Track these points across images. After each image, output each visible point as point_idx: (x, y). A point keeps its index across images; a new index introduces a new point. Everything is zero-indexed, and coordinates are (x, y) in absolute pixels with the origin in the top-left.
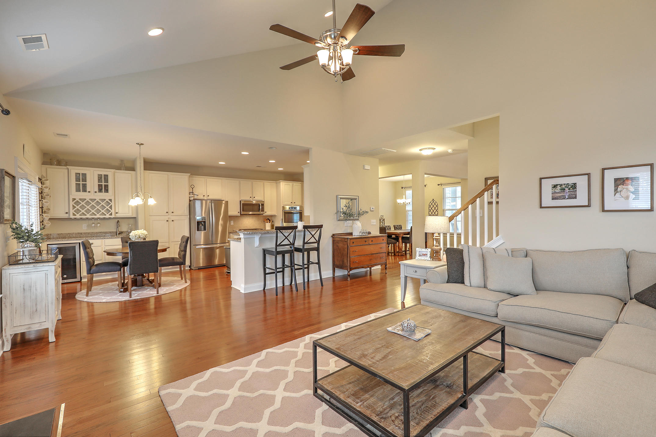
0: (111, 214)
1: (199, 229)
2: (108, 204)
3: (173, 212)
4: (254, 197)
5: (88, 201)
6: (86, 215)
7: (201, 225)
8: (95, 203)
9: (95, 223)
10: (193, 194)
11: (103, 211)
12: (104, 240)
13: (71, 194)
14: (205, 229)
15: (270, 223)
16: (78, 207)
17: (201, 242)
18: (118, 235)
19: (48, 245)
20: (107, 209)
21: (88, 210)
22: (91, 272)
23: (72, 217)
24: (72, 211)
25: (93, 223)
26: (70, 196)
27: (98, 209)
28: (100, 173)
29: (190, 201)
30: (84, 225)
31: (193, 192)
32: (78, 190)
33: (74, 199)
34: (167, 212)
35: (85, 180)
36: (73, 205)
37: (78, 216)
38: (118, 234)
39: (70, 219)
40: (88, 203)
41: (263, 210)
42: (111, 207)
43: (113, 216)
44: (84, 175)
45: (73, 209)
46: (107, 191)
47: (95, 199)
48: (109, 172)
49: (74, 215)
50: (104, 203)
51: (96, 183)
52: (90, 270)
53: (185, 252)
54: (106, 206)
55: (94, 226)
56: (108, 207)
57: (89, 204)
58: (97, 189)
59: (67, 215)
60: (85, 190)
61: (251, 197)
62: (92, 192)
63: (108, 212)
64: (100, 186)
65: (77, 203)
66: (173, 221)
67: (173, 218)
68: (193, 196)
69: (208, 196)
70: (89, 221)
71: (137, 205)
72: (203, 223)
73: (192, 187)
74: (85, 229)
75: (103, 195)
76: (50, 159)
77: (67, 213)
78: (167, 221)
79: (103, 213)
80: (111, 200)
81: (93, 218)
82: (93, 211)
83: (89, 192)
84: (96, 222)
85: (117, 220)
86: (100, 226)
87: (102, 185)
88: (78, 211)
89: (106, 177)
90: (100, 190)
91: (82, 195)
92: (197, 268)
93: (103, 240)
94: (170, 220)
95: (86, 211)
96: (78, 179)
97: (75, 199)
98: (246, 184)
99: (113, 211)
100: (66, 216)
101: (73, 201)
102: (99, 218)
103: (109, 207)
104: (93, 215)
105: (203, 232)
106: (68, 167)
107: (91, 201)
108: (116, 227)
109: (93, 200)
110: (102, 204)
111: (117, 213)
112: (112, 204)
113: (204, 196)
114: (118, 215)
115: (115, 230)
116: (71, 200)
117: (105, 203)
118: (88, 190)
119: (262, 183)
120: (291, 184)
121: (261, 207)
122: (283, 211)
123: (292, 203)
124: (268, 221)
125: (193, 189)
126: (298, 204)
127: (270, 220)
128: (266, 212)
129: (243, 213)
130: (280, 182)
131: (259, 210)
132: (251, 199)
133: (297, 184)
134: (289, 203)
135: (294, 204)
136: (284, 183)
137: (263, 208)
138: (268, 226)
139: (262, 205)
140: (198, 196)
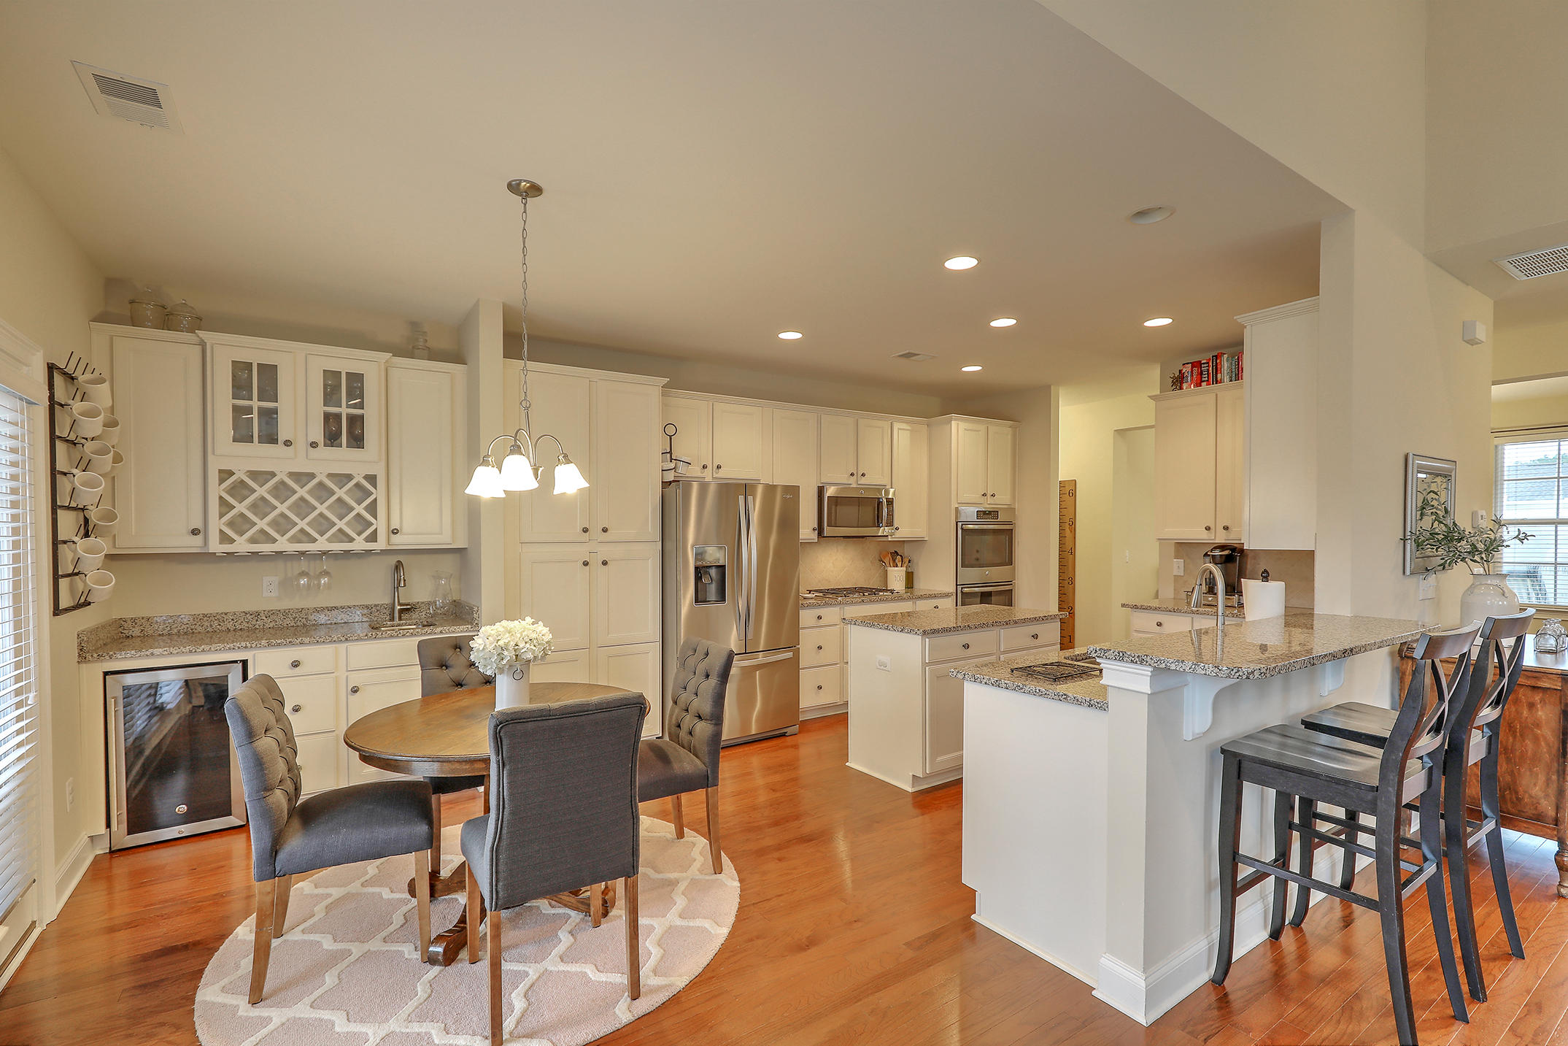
0: (373, 538)
1: (704, 595)
2: (359, 494)
3: (605, 530)
4: (863, 475)
5: (283, 483)
6: (274, 541)
7: (707, 580)
8: (310, 492)
9: (311, 573)
10: (671, 459)
11: (341, 524)
12: (346, 645)
13: (213, 454)
14: (722, 597)
15: (904, 568)
16: (241, 507)
18: (397, 621)
19: (106, 674)
20: (358, 515)
21: (282, 520)
22: (278, 869)
23: (216, 546)
24: (216, 524)
25: (303, 574)
26: (210, 457)
27: (321, 515)
28: (334, 365)
29: (664, 484)
30: (266, 580)
31: (672, 453)
32: (242, 436)
33: (225, 474)
34: (585, 530)
35: (269, 390)
36: (221, 498)
37: (241, 545)
38: (397, 615)
39: (211, 558)
40: (282, 491)
41: (890, 523)
42: (372, 509)
43: (381, 544)
44: (269, 372)
45: (221, 516)
46: (357, 440)
47: (312, 476)
48: (367, 363)
49: (225, 538)
50: (346, 493)
51: (318, 409)
52: (274, 851)
53: (716, 725)
54: (353, 504)
55: (308, 587)
56: (360, 509)
57: (289, 493)
58: (317, 433)
59: (198, 540)
60: (271, 438)
61: (852, 475)
62: (301, 444)
63: (360, 528)
64: (331, 421)
65: (240, 490)
66: (605, 563)
67: (604, 552)
68: (672, 465)
69: (719, 467)
70: (289, 564)
71: (503, 495)
72: (713, 571)
73: (671, 430)
74: (273, 594)
75: (343, 459)
76: (132, 302)
77: (195, 532)
78: (586, 564)
79: (340, 530)
80: (372, 479)
81: (303, 553)
82: (302, 524)
83: (288, 443)
84: (314, 567)
85: (393, 560)
86: (328, 586)
87: (338, 416)
88: (240, 524)
89: (356, 381)
90: (332, 438)
91: (256, 456)
93: (342, 647)
94: (596, 562)
95: (274, 524)
96: (240, 387)
97: (231, 473)
98: (839, 423)
99: (380, 525)
100: (194, 544)
101: (222, 481)
102: (325, 553)
103: (366, 509)
104: (304, 538)
105: (714, 608)
106: (201, 333)
107: (297, 481)
108: (390, 587)
109: (304, 479)
110: (341, 493)
111: (395, 532)
112: (379, 494)
113: (705, 467)
114: (400, 541)
115: (386, 600)
116: (213, 477)
117: (350, 490)
118: (282, 436)
119: (886, 425)
120: (982, 428)
121: (885, 510)
122: (957, 523)
123: (984, 495)
124: (897, 561)
125: (670, 437)
126: (1002, 499)
127: (901, 556)
128: (897, 529)
129: (827, 531)
130: (949, 422)
131: (877, 522)
132: (852, 481)
133: (1000, 430)
134: (976, 497)
135: (990, 500)
136: (963, 425)
137: (891, 514)
138: (896, 577)
139: (890, 502)
140: (690, 467)
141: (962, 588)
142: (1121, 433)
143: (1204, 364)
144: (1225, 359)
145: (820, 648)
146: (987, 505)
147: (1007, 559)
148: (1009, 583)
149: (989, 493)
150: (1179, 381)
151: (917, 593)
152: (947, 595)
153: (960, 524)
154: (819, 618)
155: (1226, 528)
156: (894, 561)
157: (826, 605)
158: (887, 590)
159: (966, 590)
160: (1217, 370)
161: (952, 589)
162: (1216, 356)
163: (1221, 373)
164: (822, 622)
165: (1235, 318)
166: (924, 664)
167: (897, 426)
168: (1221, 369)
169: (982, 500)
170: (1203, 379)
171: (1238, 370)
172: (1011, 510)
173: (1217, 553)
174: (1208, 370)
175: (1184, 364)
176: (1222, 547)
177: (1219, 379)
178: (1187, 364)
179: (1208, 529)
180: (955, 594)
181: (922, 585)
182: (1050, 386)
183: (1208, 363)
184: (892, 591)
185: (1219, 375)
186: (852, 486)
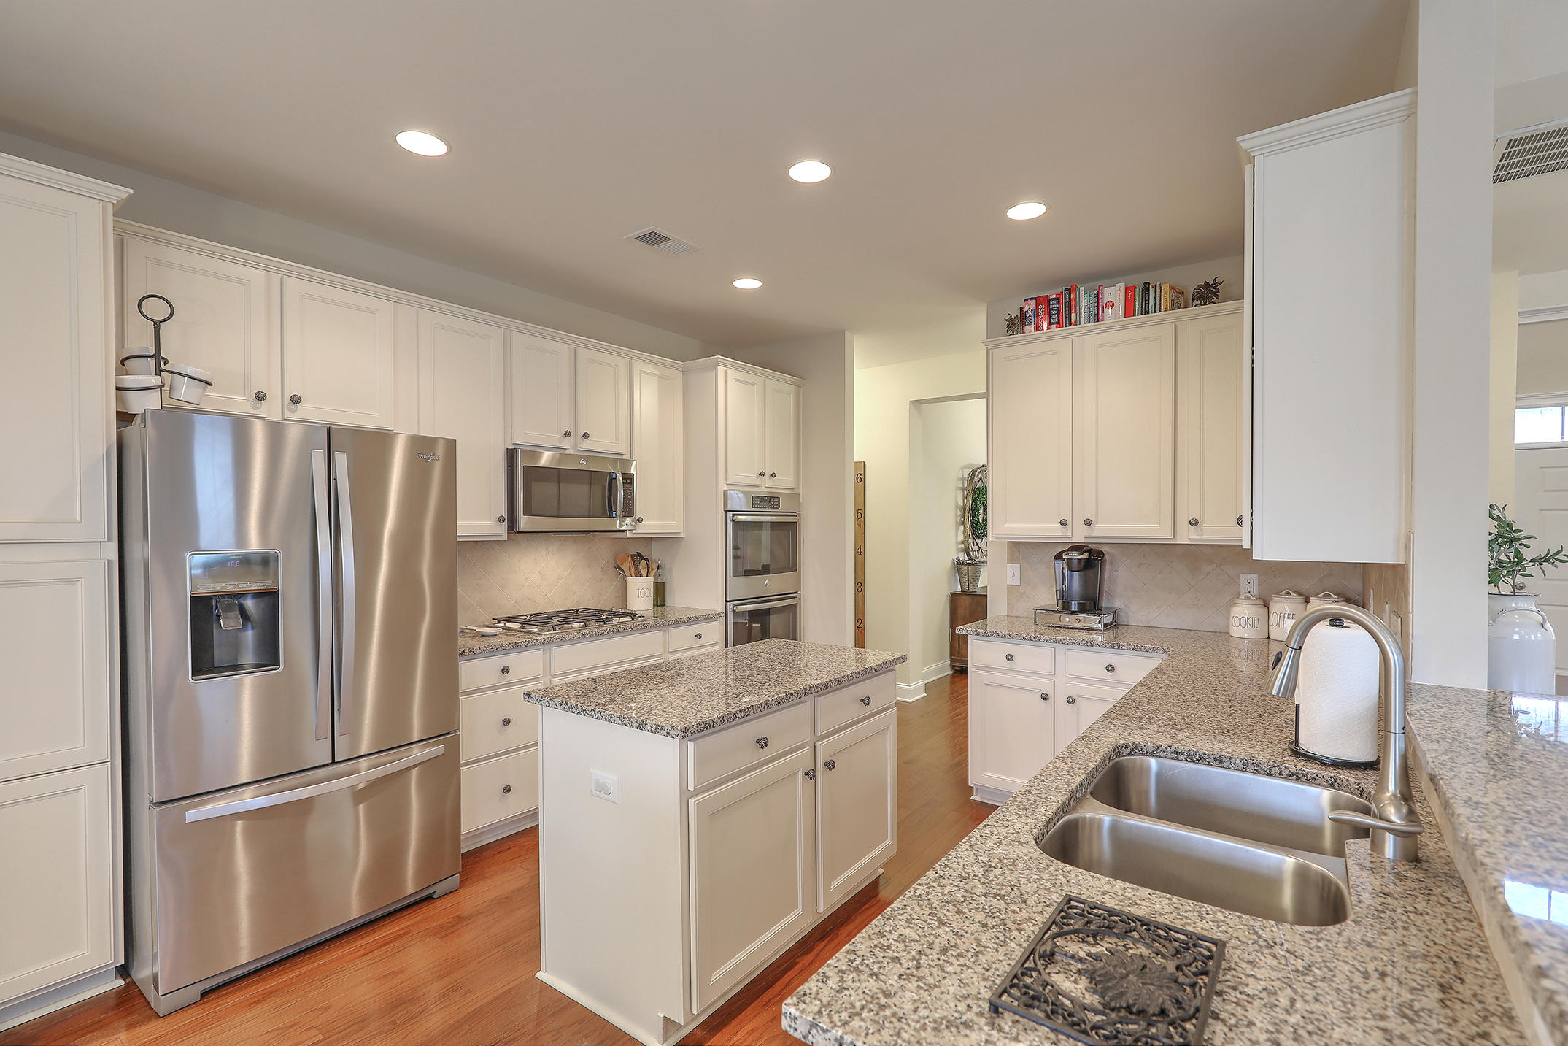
1: (219, 655)
4: (585, 436)
7: (229, 623)
10: (156, 370)
14: (270, 654)
15: (651, 578)
17: (231, 761)
29: (125, 418)
31: (157, 356)
41: (629, 512)
61: (567, 434)
68: (155, 381)
69: (295, 400)
72: (249, 603)
73: (156, 309)
92: (194, 993)
105: (248, 682)
113: (260, 397)
119: (622, 363)
120: (758, 380)
121: (621, 493)
122: (726, 512)
123: (762, 474)
124: (640, 567)
125: (157, 325)
126: (784, 482)
127: (646, 559)
128: (640, 520)
129: (524, 522)
130: (714, 367)
131: (609, 510)
132: (567, 443)
133: (781, 386)
134: (749, 477)
135: (769, 482)
136: (732, 373)
137: (629, 498)
138: (639, 594)
139: (629, 479)
140: (209, 392)
141: (734, 605)
142: (917, 404)
143: (1053, 299)
144: (1082, 293)
145: (507, 722)
146: (764, 488)
147: (791, 563)
148: (792, 595)
149: (768, 473)
150: (1017, 324)
151: (672, 616)
152: (712, 617)
153: (730, 514)
154: (506, 671)
155: (1088, 523)
156: (637, 567)
157: (518, 647)
158: (624, 615)
159: (739, 608)
160: (1070, 308)
161: (720, 607)
162: (1069, 289)
163: (1076, 312)
164: (510, 678)
165: (1238, 139)
166: (686, 795)
167: (638, 366)
168: (1076, 307)
169: (758, 481)
170: (1052, 321)
171: (1098, 309)
172: (795, 496)
173: (1075, 556)
174: (1059, 308)
175: (1025, 301)
176: (1078, 548)
177: (1073, 321)
178: (1031, 299)
179: (1063, 523)
180: (724, 615)
181: (679, 600)
182: (843, 333)
183: (1059, 299)
184: (633, 615)
185: (1073, 316)
186: (568, 452)
